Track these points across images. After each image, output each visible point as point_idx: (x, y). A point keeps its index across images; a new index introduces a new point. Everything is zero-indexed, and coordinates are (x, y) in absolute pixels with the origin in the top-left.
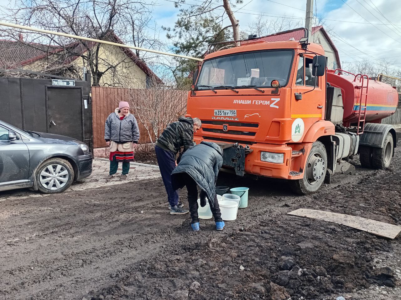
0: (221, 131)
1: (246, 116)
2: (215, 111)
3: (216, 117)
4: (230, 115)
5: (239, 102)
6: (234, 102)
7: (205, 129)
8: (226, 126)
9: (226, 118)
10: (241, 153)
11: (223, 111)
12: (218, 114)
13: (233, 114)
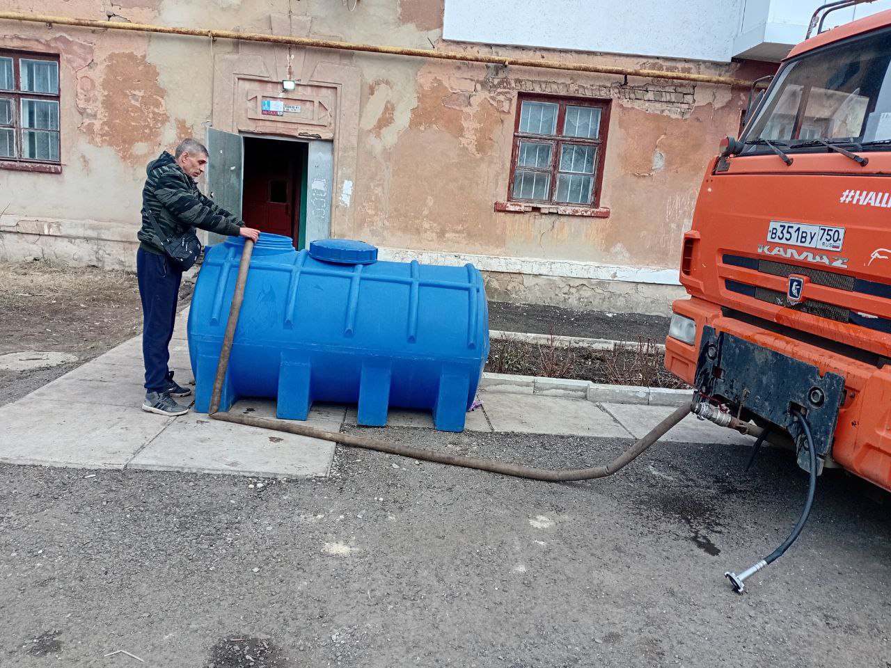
1: (875, 255)
2: (772, 225)
3: (773, 245)
4: (817, 243)
6: (842, 199)
7: (732, 285)
8: (799, 284)
9: (805, 254)
10: (829, 389)
11: (798, 229)
12: (781, 236)
13: (830, 242)
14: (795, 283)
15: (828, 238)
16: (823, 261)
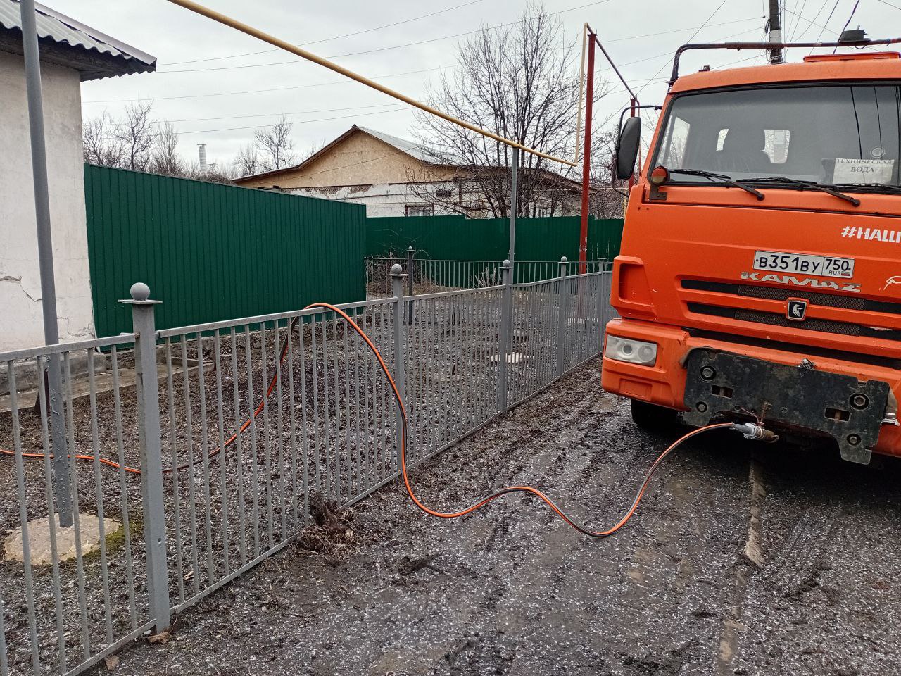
0: (779, 318)
1: (891, 281)
2: (758, 255)
3: (763, 273)
4: (822, 272)
7: (694, 307)
8: (802, 305)
9: (807, 281)
10: (874, 394)
11: (797, 259)
12: (774, 265)
13: (838, 271)
14: (796, 306)
15: (836, 267)
16: (830, 286)
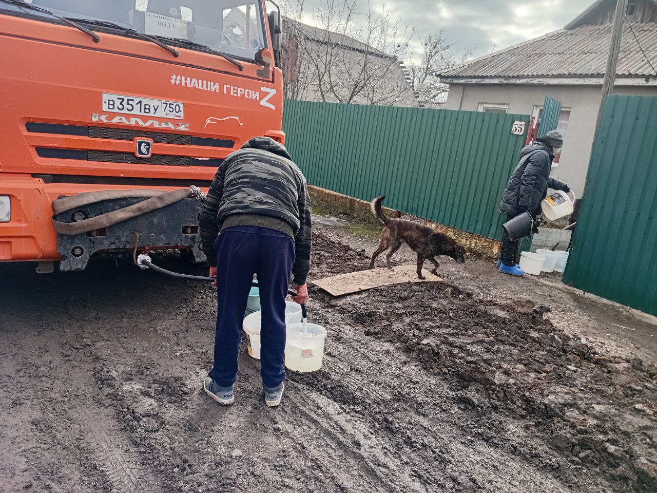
0: (131, 157)
1: (208, 121)
2: (106, 97)
3: (112, 115)
4: (160, 113)
5: (188, 82)
6: (173, 81)
7: (43, 151)
8: (148, 144)
9: (150, 122)
11: (140, 102)
12: (121, 107)
13: (172, 113)
14: (143, 145)
15: (171, 110)
16: (168, 126)
